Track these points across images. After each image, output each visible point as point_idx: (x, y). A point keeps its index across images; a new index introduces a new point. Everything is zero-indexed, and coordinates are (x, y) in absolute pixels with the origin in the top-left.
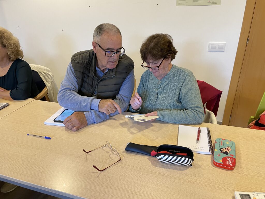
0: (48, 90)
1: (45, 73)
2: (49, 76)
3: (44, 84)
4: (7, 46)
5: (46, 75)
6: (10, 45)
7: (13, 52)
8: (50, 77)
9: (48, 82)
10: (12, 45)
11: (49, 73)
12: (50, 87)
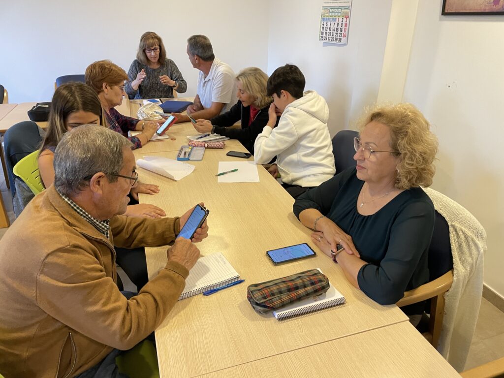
0: (453, 285)
1: (466, 237)
2: (473, 248)
3: (452, 263)
4: (402, 156)
5: (468, 242)
6: (412, 153)
7: (409, 173)
8: (474, 251)
9: (463, 262)
10: (415, 156)
11: (477, 242)
12: (461, 278)
